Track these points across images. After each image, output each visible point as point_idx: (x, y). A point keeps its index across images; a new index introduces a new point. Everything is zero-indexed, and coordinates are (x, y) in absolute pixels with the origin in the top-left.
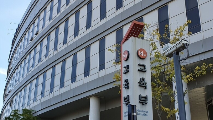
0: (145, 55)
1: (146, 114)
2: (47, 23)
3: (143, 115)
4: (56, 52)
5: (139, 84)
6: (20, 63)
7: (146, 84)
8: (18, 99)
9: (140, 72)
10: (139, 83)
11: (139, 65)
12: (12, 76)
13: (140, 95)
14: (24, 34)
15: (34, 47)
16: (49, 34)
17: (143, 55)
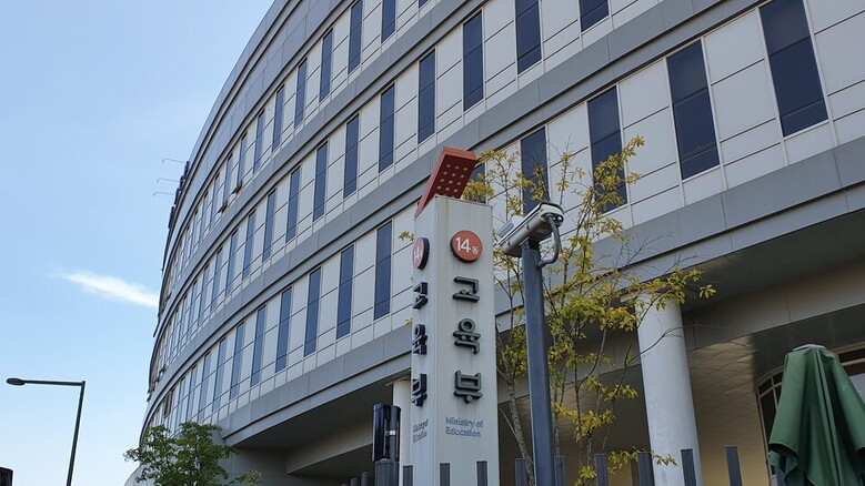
0: (475, 251)
1: (475, 429)
2: (267, 156)
3: (466, 433)
4: (292, 246)
5: (455, 340)
6: (192, 280)
7: (476, 338)
8: (187, 393)
9: (460, 302)
10: (455, 335)
11: (456, 280)
12: (170, 323)
13: (456, 374)
14: (203, 192)
15: (230, 231)
16: (272, 191)
17: (468, 249)
